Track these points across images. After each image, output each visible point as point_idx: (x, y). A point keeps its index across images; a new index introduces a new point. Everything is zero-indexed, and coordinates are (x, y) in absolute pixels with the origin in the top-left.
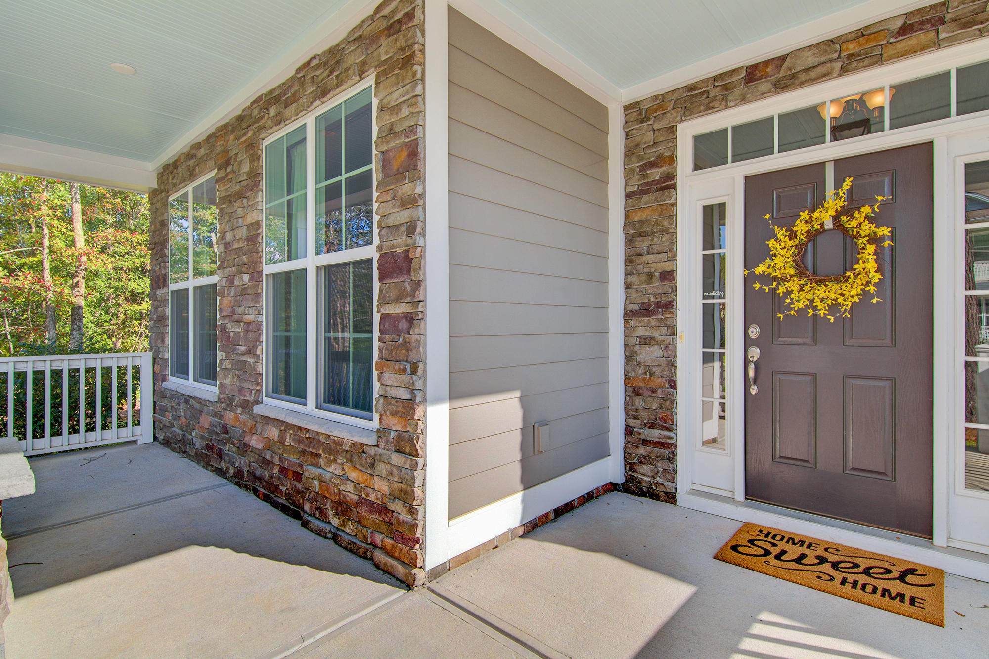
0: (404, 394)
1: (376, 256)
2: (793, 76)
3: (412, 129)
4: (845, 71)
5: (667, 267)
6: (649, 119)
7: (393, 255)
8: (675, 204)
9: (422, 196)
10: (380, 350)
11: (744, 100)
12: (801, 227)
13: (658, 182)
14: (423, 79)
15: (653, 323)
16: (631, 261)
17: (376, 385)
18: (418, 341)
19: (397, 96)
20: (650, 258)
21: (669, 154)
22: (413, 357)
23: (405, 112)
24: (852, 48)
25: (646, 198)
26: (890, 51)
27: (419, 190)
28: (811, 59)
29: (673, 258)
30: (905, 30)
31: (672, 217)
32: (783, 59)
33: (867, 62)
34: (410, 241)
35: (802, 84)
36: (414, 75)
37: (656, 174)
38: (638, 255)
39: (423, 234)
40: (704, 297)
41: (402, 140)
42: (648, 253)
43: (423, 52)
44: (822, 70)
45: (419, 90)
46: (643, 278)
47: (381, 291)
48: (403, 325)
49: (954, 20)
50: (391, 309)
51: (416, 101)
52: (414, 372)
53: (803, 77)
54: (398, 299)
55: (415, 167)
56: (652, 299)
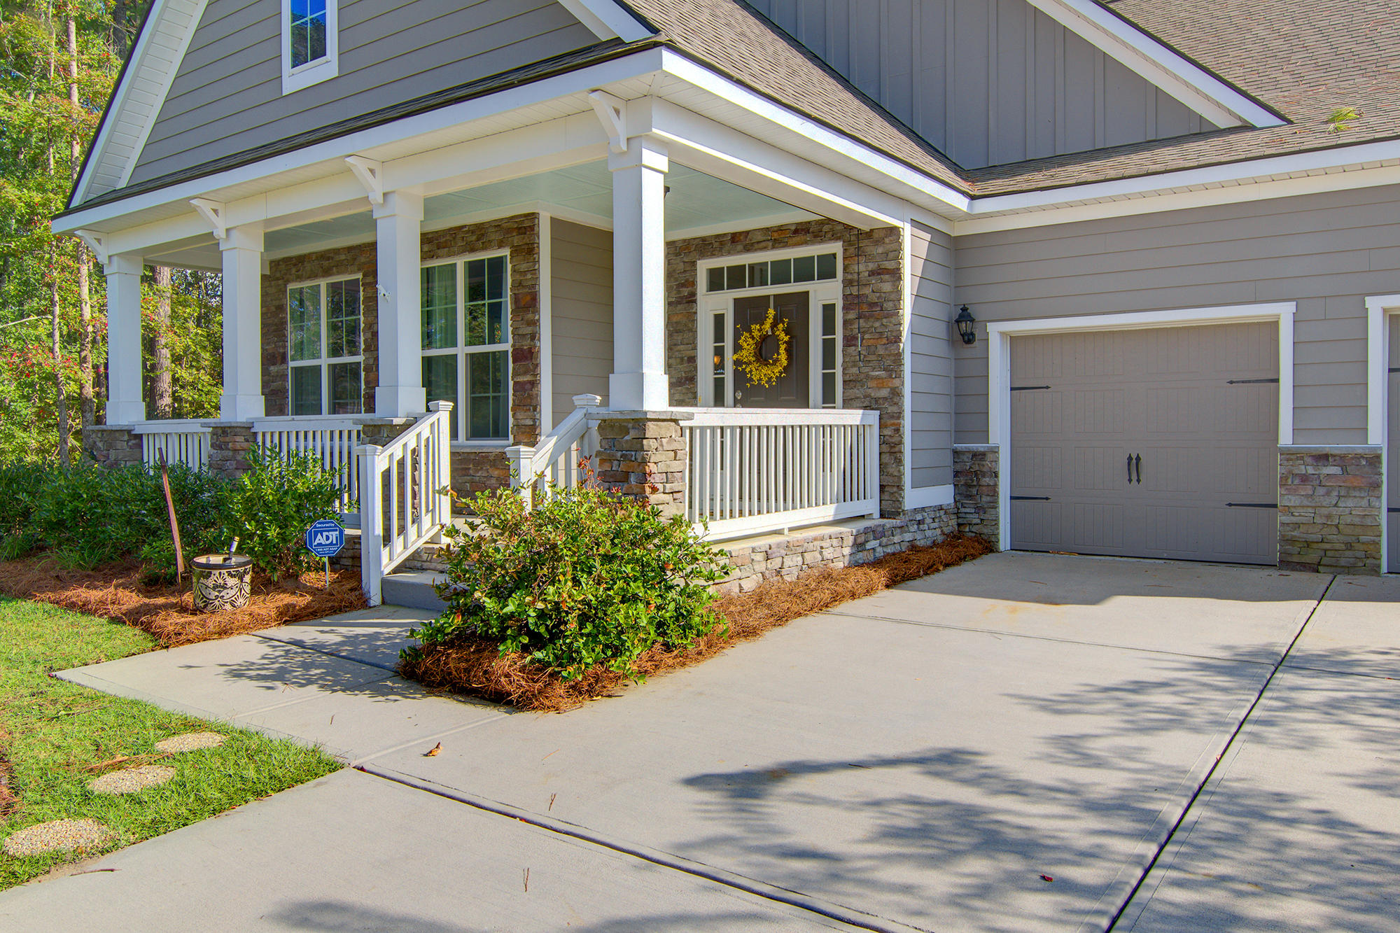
0: (530, 422)
1: (510, 350)
2: (752, 244)
3: (534, 286)
4: (773, 248)
5: (690, 353)
6: (680, 255)
7: (522, 350)
8: (696, 313)
9: (539, 320)
10: (514, 401)
11: (729, 253)
12: (756, 334)
13: (687, 297)
14: (539, 261)
15: (684, 391)
16: (671, 349)
17: (511, 420)
18: (537, 395)
19: (524, 267)
20: (682, 347)
21: (691, 280)
22: (534, 403)
23: (529, 276)
24: (776, 235)
25: (679, 307)
26: (790, 242)
27: (537, 317)
28: (759, 237)
29: (695, 348)
30: (796, 232)
31: (694, 321)
32: (747, 233)
33: (782, 244)
34: (532, 343)
35: (756, 250)
36: (535, 259)
37: (685, 292)
38: (675, 345)
39: (539, 340)
40: (715, 374)
41: (527, 290)
42: (682, 344)
43: (538, 247)
44: (763, 244)
45: (537, 267)
46: (678, 360)
47: (514, 369)
48: (528, 386)
49: (813, 233)
50: (521, 379)
51: (535, 272)
52: (535, 410)
53: (756, 246)
54: (525, 373)
55: (535, 306)
56: (684, 375)
